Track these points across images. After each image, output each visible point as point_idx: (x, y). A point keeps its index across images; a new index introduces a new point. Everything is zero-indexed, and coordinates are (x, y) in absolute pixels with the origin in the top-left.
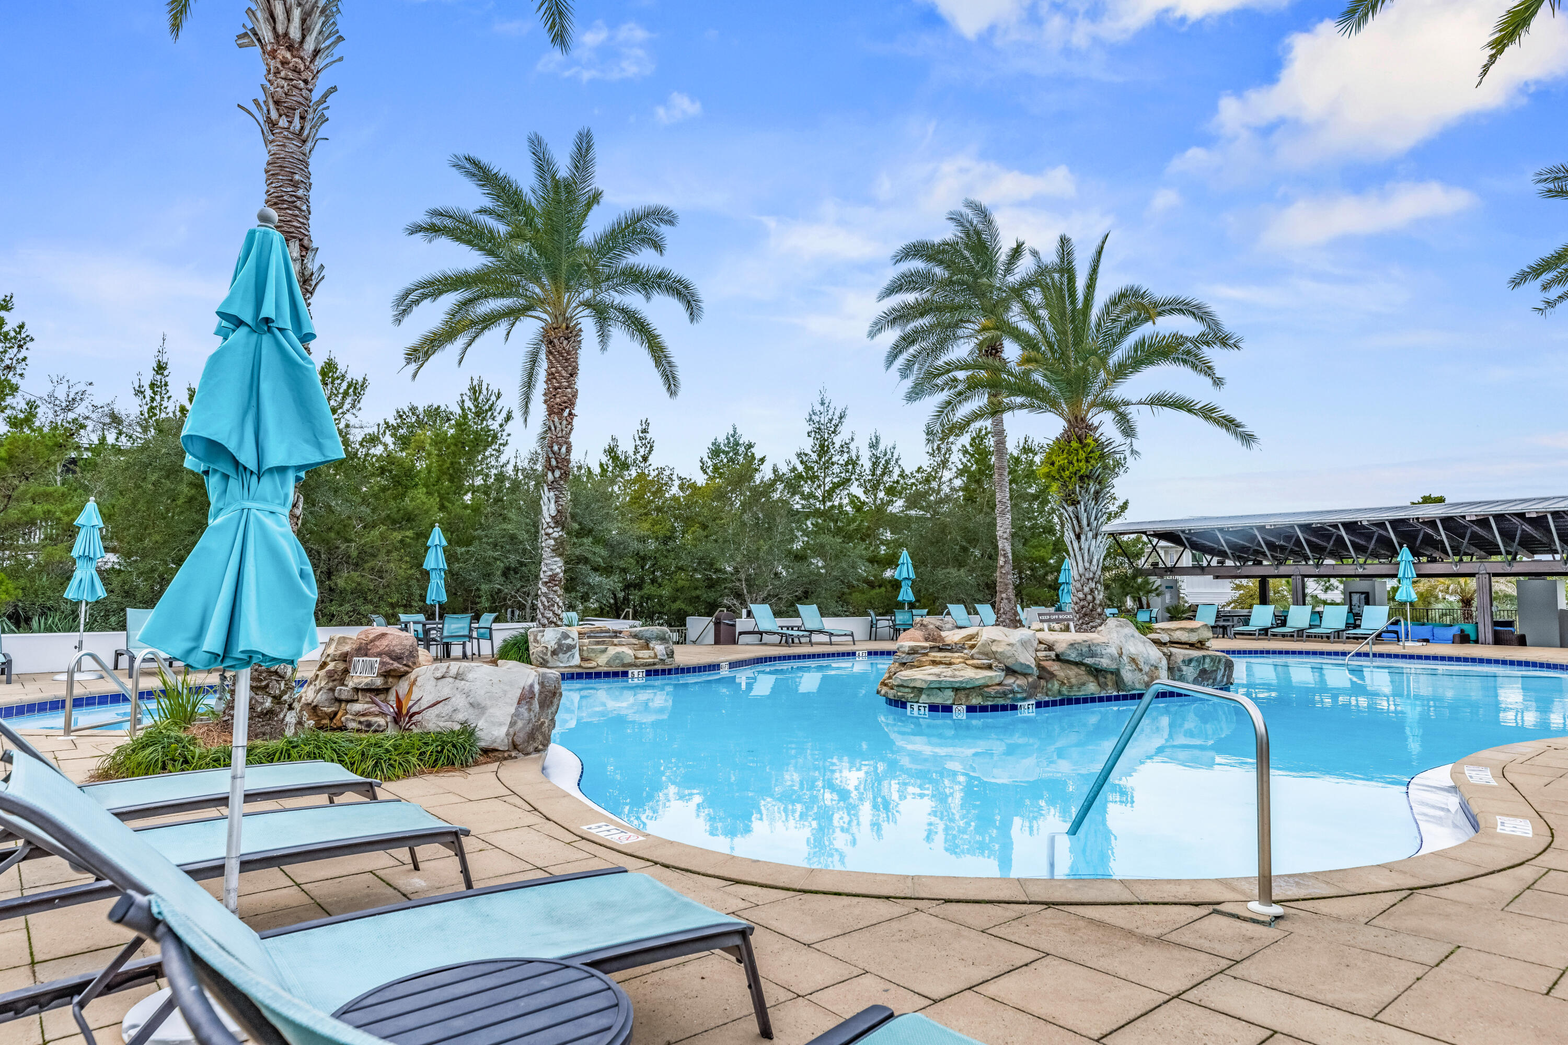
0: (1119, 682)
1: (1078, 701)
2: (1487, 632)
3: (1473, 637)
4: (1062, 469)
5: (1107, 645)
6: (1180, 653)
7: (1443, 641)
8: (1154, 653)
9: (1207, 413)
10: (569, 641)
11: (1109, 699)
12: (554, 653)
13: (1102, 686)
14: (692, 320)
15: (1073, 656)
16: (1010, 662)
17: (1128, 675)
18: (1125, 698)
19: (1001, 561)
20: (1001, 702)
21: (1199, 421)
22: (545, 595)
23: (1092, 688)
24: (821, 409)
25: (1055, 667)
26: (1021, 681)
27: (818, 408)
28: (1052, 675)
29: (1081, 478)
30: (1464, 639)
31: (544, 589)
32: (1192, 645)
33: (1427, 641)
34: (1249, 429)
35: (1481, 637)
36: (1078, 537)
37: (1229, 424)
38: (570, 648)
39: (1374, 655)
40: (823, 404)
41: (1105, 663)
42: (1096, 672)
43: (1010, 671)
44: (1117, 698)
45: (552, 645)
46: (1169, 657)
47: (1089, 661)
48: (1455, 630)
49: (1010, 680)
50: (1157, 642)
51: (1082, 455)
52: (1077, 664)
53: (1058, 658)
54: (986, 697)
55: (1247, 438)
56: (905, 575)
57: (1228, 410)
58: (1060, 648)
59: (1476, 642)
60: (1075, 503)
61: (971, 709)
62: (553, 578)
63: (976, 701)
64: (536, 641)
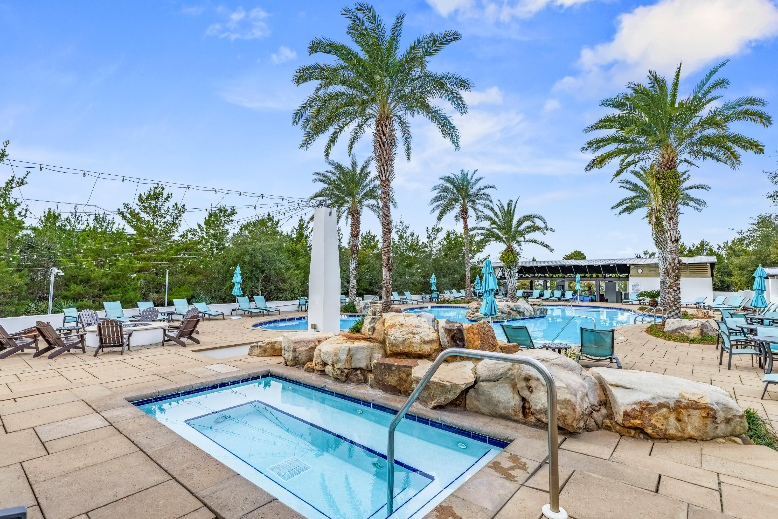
0: (524, 315)
1: (515, 320)
2: (598, 298)
3: (594, 300)
4: (507, 259)
5: (521, 306)
6: (537, 307)
7: (586, 301)
8: (530, 308)
9: (542, 244)
10: (367, 305)
11: (521, 319)
12: (364, 309)
13: (520, 316)
14: (395, 208)
15: (515, 309)
16: (503, 311)
17: (526, 313)
18: (525, 319)
19: (467, 278)
20: (501, 320)
21: (540, 246)
22: (352, 291)
23: (518, 317)
24: (400, 224)
25: (511, 311)
26: (505, 315)
27: (399, 224)
28: (511, 313)
29: (512, 262)
30: (592, 300)
31: (352, 290)
32: (538, 305)
33: (582, 301)
34: (552, 248)
35: (597, 299)
36: (510, 277)
37: (547, 246)
38: (368, 307)
39: (573, 306)
40: (401, 222)
41: (521, 310)
42: (519, 313)
43: (503, 313)
44: (523, 319)
45: (363, 306)
46: (534, 308)
47: (518, 310)
48: (590, 298)
49: (503, 315)
50: (531, 305)
51: (512, 256)
52: (515, 311)
53: (511, 309)
54: (498, 319)
55: (552, 250)
56: (434, 282)
57: (547, 243)
58: (512, 307)
59: (595, 301)
60: (510, 268)
61: (494, 322)
62: (354, 286)
63: (495, 320)
64: (358, 305)
